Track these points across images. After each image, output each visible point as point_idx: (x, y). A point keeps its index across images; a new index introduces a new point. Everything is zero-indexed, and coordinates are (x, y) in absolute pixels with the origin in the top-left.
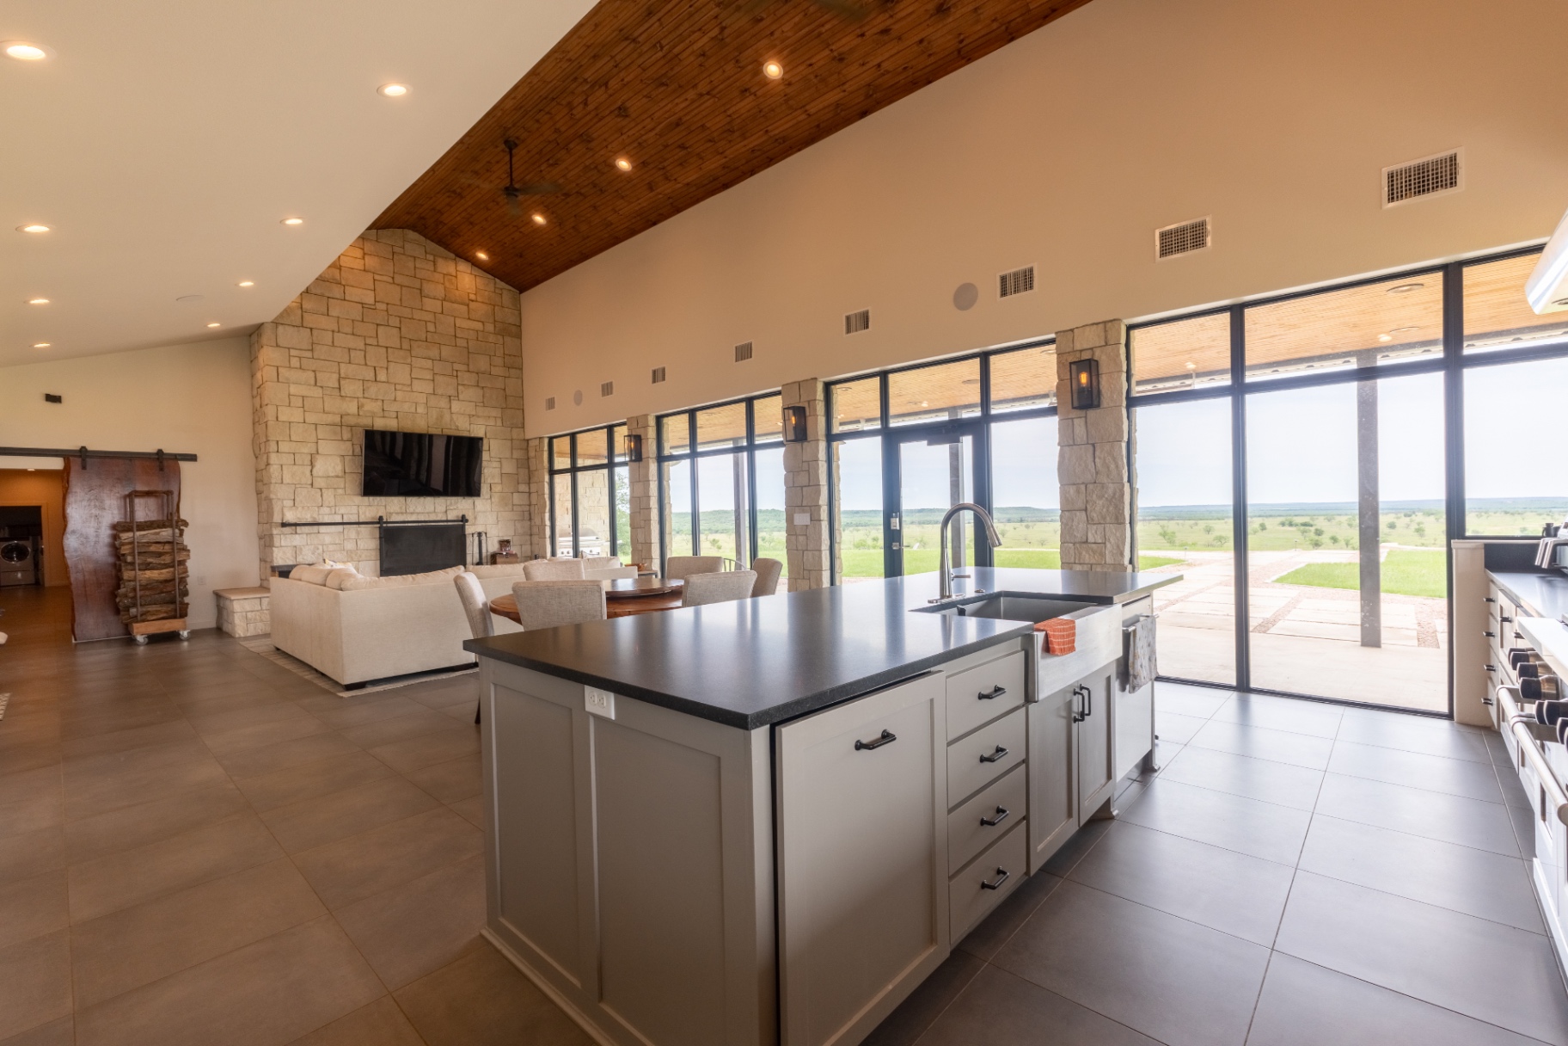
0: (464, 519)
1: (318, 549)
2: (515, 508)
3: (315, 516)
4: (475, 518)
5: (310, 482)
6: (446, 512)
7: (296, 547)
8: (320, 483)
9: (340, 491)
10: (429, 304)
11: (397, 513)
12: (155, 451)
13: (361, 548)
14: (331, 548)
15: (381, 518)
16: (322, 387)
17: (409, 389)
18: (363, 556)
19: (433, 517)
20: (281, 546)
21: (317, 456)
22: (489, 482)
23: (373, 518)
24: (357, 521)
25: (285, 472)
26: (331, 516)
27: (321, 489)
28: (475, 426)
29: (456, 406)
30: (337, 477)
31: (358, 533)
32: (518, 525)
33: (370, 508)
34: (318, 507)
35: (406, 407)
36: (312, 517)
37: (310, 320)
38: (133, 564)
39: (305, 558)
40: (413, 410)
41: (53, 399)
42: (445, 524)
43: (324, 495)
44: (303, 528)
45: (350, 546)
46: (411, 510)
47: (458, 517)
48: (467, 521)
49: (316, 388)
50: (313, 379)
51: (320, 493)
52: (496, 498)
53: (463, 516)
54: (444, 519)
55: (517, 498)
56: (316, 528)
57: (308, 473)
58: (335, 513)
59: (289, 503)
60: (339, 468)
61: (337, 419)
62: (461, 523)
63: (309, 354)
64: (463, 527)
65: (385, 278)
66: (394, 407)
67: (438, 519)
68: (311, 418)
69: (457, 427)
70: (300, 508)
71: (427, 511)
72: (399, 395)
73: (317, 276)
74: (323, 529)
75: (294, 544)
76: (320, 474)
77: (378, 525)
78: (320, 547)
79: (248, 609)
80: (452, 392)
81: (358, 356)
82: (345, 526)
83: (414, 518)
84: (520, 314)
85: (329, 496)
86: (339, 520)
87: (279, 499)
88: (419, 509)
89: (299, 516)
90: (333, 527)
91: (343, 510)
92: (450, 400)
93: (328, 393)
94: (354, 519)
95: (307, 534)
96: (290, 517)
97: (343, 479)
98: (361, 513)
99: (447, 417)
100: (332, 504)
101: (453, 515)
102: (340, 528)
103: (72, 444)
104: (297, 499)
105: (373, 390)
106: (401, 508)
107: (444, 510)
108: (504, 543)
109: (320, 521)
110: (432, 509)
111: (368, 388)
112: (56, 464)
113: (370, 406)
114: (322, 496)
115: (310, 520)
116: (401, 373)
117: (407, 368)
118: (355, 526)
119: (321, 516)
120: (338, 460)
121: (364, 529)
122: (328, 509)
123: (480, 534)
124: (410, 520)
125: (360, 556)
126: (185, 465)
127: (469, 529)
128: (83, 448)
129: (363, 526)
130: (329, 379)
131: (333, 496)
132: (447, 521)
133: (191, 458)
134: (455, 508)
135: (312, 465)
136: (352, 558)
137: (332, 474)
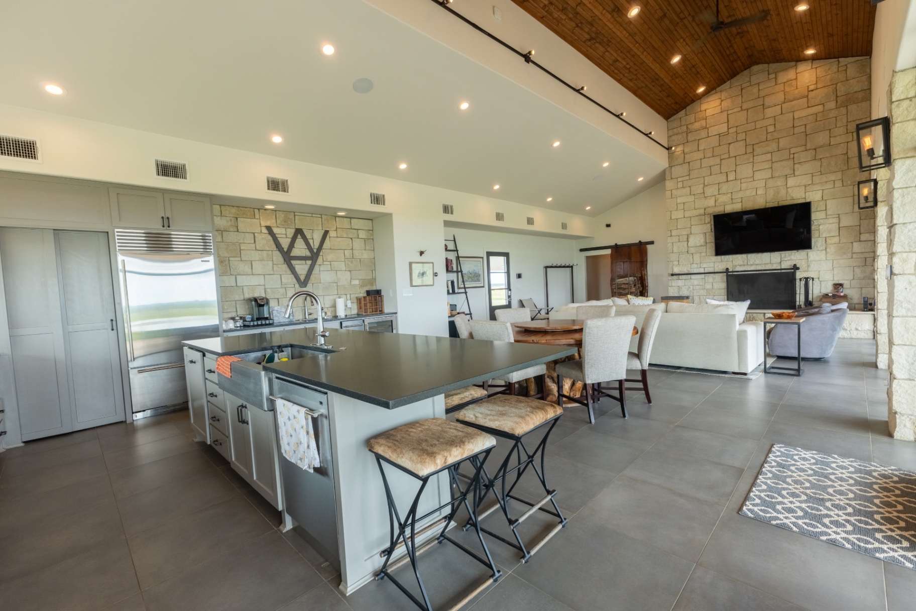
0: (795, 268)
2: (854, 256)
3: (689, 269)
4: (808, 266)
5: (686, 251)
6: (781, 262)
8: (692, 250)
9: (703, 254)
11: (741, 265)
12: (638, 242)
13: (715, 288)
14: (698, 287)
15: (727, 269)
16: (694, 195)
17: (752, 179)
19: (769, 267)
20: (672, 286)
21: (690, 235)
22: (824, 235)
23: (723, 269)
24: (713, 271)
25: (674, 246)
26: (698, 269)
27: (692, 254)
28: (810, 193)
29: (791, 182)
30: (702, 246)
31: (714, 279)
32: (857, 271)
33: (722, 263)
34: (691, 264)
35: (748, 193)
36: (687, 270)
37: (688, 158)
38: (616, 293)
39: (684, 293)
40: (754, 193)
41: (608, 226)
42: (779, 271)
43: (694, 257)
44: (683, 276)
45: (708, 286)
46: (752, 263)
47: (791, 266)
48: (798, 269)
49: (691, 196)
50: (689, 191)
51: (692, 257)
52: (832, 249)
53: (795, 265)
54: (779, 268)
55: (857, 247)
56: (689, 276)
57: (686, 246)
58: (700, 268)
59: (675, 263)
60: (702, 240)
61: (702, 211)
62: (793, 271)
63: (687, 178)
64: (794, 274)
65: (736, 110)
66: (740, 195)
67: (774, 268)
68: (688, 214)
69: (792, 199)
70: (681, 265)
71: (764, 263)
72: (744, 186)
74: (693, 277)
75: (678, 285)
76: (692, 245)
77: (725, 274)
78: (691, 287)
80: (788, 171)
81: (716, 169)
82: (706, 275)
83: (753, 268)
85: (697, 258)
86: (702, 271)
87: (671, 261)
88: (758, 262)
89: (681, 270)
90: (699, 275)
91: (705, 265)
92: (787, 178)
93: (698, 197)
94: (711, 270)
95: (685, 279)
96: (676, 271)
97: (705, 247)
98: (715, 266)
99: (783, 192)
100: (699, 262)
101: (786, 265)
102: (703, 276)
103: (613, 244)
104: (680, 261)
105: (724, 188)
106: (744, 262)
107: (779, 261)
108: (838, 286)
109: (692, 272)
110: (769, 261)
111: (721, 187)
112: (610, 251)
113: (723, 199)
115: (686, 272)
116: (745, 170)
117: (750, 165)
118: (712, 275)
119: (692, 270)
120: (702, 236)
121: (718, 276)
122: (696, 265)
123: (807, 279)
124: (749, 269)
125: (715, 293)
126: (649, 247)
127: (799, 275)
128: (616, 244)
129: (717, 274)
130: (698, 189)
131: (699, 257)
132: (781, 269)
133: (652, 243)
134: (789, 259)
135: (688, 241)
136: (709, 293)
137: (698, 245)
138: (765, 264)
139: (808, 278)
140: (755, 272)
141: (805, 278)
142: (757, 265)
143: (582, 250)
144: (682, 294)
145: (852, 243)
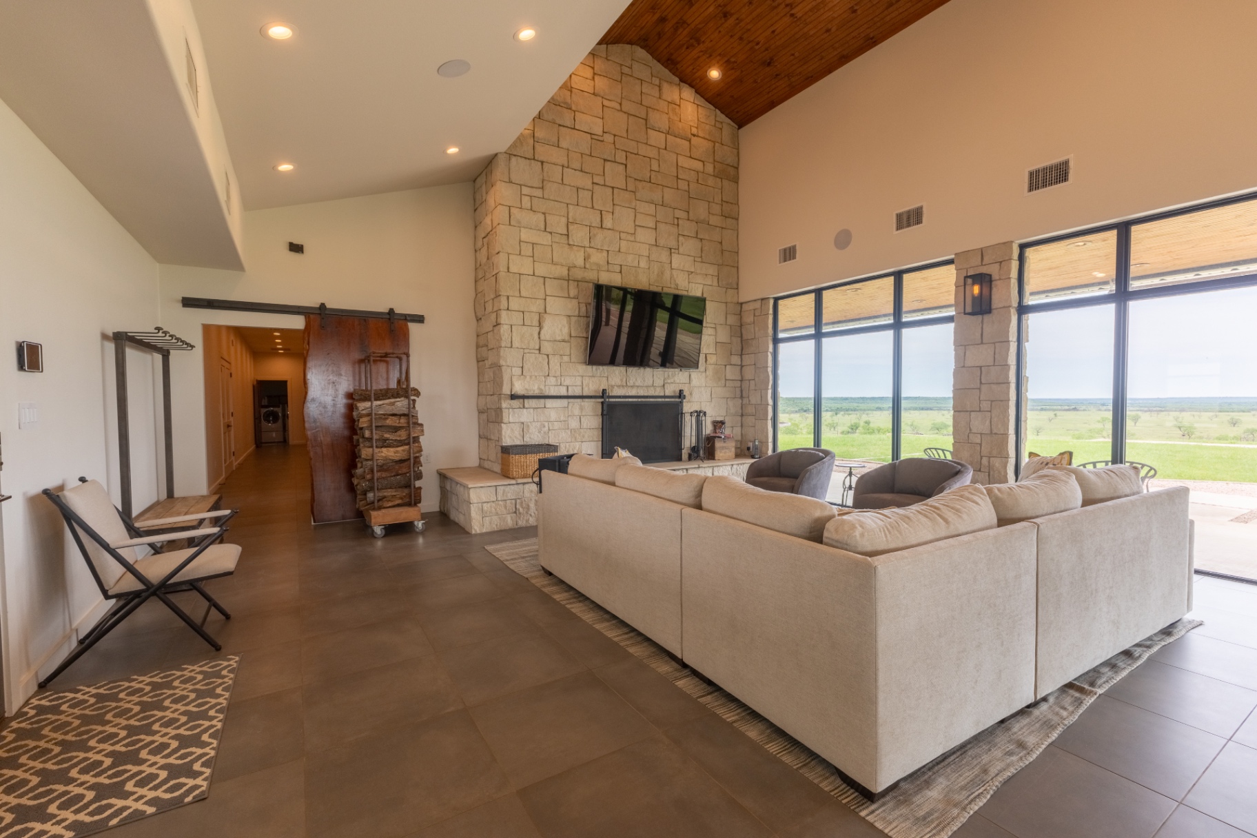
0: (681, 395)
1: (544, 426)
2: (728, 383)
3: (543, 387)
4: (691, 394)
5: (537, 347)
6: (664, 385)
7: (523, 423)
8: (547, 347)
9: (566, 359)
10: (656, 138)
11: (618, 386)
12: (385, 310)
13: (585, 426)
14: (557, 425)
15: (604, 391)
16: (551, 233)
17: (632, 239)
18: (586, 436)
19: (651, 392)
20: (510, 423)
21: (545, 316)
22: (707, 351)
23: (596, 391)
24: (581, 394)
25: (514, 334)
26: (556, 388)
27: (548, 356)
28: (693, 285)
29: (677, 261)
30: (564, 341)
31: (581, 409)
33: (593, 379)
34: (545, 377)
35: (630, 260)
36: (539, 388)
37: (543, 152)
38: (370, 439)
39: (532, 437)
40: (636, 264)
41: (296, 248)
42: (664, 400)
43: (551, 362)
44: (530, 400)
45: (574, 423)
46: (631, 383)
47: (674, 392)
48: (684, 397)
49: (546, 233)
50: (543, 222)
51: (547, 361)
52: (711, 372)
53: (681, 392)
54: (662, 394)
55: (730, 372)
56: (542, 401)
57: (536, 336)
58: (561, 385)
59: (517, 371)
60: (566, 330)
61: (565, 272)
62: (677, 400)
63: (538, 193)
64: (680, 405)
65: (613, 104)
66: (619, 260)
67: (657, 394)
68: (541, 270)
69: (677, 285)
70: (528, 377)
71: (646, 384)
72: (624, 245)
73: (549, 98)
74: (549, 403)
75: (522, 420)
76: (548, 337)
77: (600, 400)
78: (546, 424)
79: (485, 500)
80: (672, 243)
81: (585, 195)
82: (569, 400)
83: (633, 392)
84: (738, 153)
85: (555, 363)
86: (563, 392)
87: (508, 366)
88: (639, 383)
89: (527, 386)
90: (559, 400)
91: (568, 381)
92: (671, 253)
93: (557, 240)
94: (578, 392)
95: (534, 408)
96: (519, 388)
97: (569, 344)
98: (584, 384)
99: (667, 274)
100: (558, 373)
101: (670, 390)
102: (565, 402)
103: (311, 301)
104: (525, 367)
105: (600, 236)
106: (622, 380)
107: (663, 383)
108: (718, 423)
109: (547, 394)
110: (651, 382)
111: (595, 235)
112: (297, 322)
113: (597, 258)
114: (548, 364)
115: (537, 392)
116: (625, 219)
117: (631, 212)
118: (579, 400)
119: (547, 388)
120: (564, 321)
121: (588, 404)
122: (554, 379)
124: (630, 394)
125: (583, 436)
126: (413, 327)
127: (688, 407)
128: (323, 305)
129: (587, 400)
130: (558, 224)
131: (559, 364)
132: (665, 397)
133: (419, 319)
134: (672, 381)
135: (540, 326)
136: (575, 438)
137: (559, 338)
138: (646, 387)
139: (700, 412)
140: (643, 400)
141: (697, 412)
142: (638, 387)
143: (188, 303)
144: (528, 439)
145: (726, 366)
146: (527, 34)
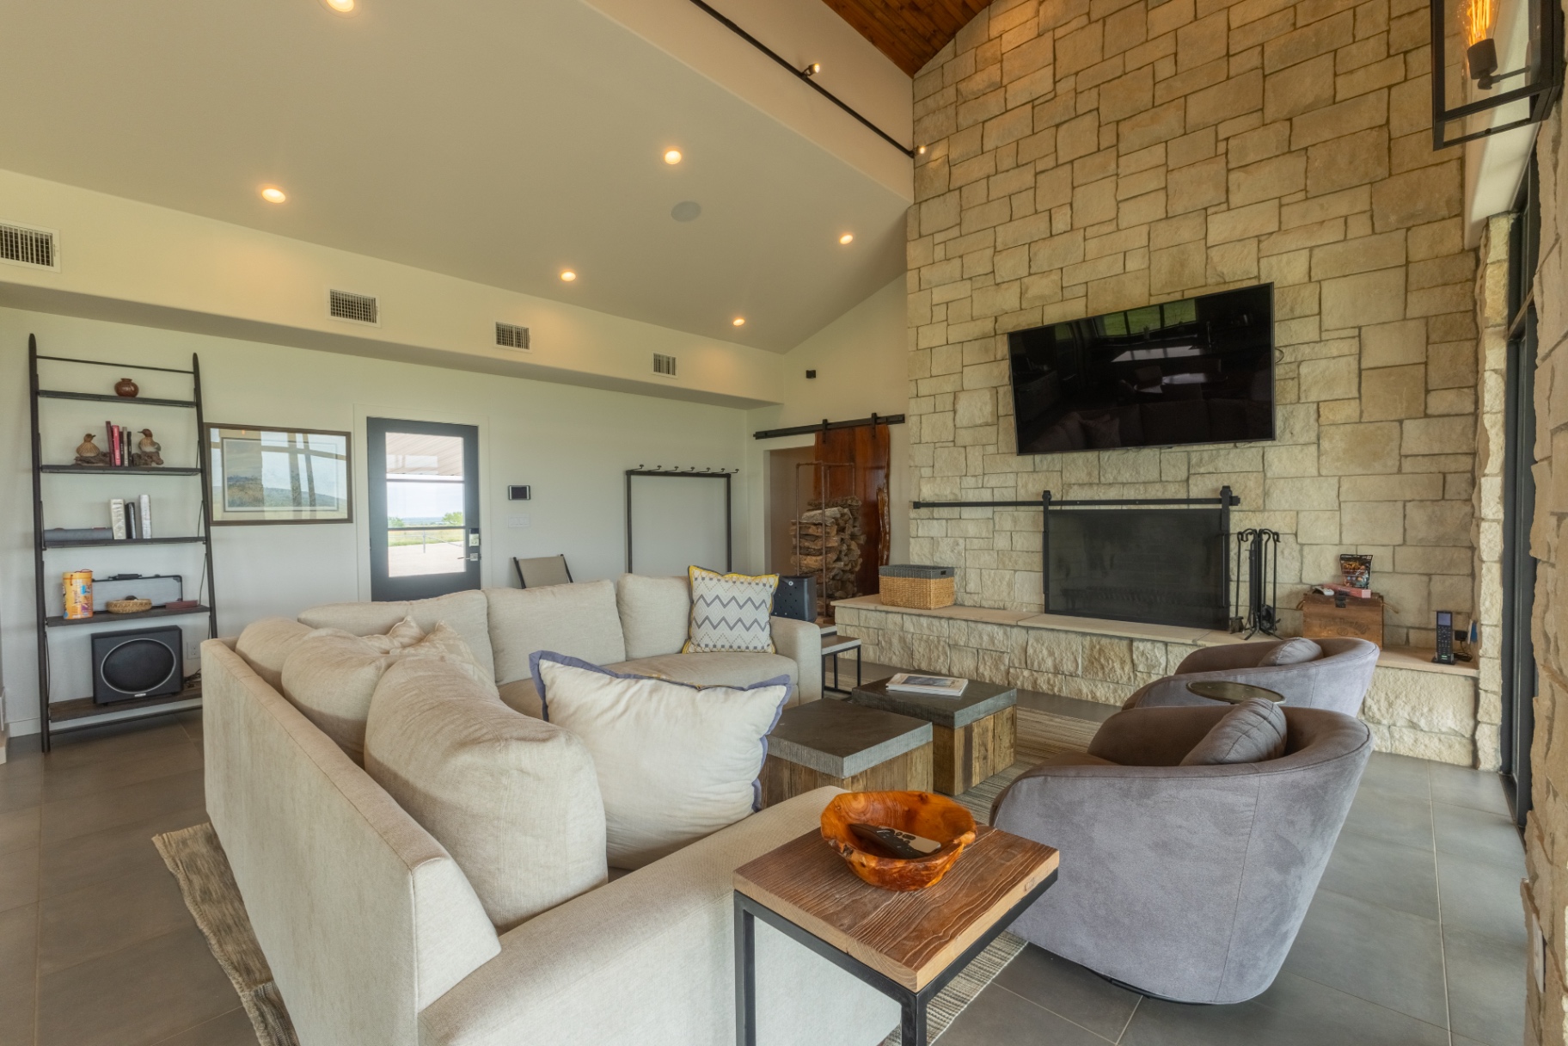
0: (1228, 498)
1: (958, 544)
2: (1408, 465)
3: (956, 491)
4: (1266, 494)
5: (952, 438)
6: (1188, 479)
7: (932, 538)
8: (964, 437)
9: (991, 449)
11: (1081, 485)
12: (869, 416)
13: (1019, 548)
14: (976, 544)
15: (1047, 494)
16: (971, 279)
17: (1112, 227)
18: (1020, 562)
19: (1155, 492)
20: (917, 537)
21: (960, 395)
22: (1314, 396)
23: (1038, 495)
24: (1014, 500)
25: (924, 425)
26: (977, 491)
27: (965, 448)
28: (1274, 260)
29: (1219, 227)
30: (987, 424)
31: (1015, 521)
32: (1417, 515)
33: (1035, 475)
34: (961, 477)
35: (1104, 268)
36: (952, 493)
37: (959, 175)
39: (943, 557)
40: (1118, 269)
41: (811, 374)
42: (1184, 507)
43: (969, 456)
44: (941, 509)
45: (1002, 542)
46: (1111, 478)
47: (1215, 490)
48: (1235, 501)
49: (964, 282)
50: (959, 269)
51: (964, 455)
52: (1335, 442)
53: (1226, 489)
54: (1183, 496)
55: (1416, 436)
56: (957, 509)
57: (950, 424)
58: (983, 487)
59: (926, 472)
60: (988, 409)
61: (988, 325)
62: (1220, 506)
63: (956, 232)
64: (1222, 518)
65: (1074, 25)
66: (1082, 275)
67: (1168, 496)
68: (956, 334)
69: (1222, 275)
70: (938, 479)
71: (1142, 479)
72: (1092, 245)
74: (967, 512)
75: (932, 534)
76: (965, 423)
77: (1041, 508)
78: (961, 541)
80: (1209, 194)
81: (1022, 201)
82: (997, 509)
83: (1112, 494)
85: (975, 455)
86: (986, 496)
87: (916, 467)
88: (1126, 476)
89: (937, 491)
90: (979, 509)
91: (994, 482)
92: (1207, 217)
93: (979, 285)
94: (1009, 496)
95: (947, 520)
96: (928, 493)
97: (995, 428)
98: (1020, 484)
99: (1196, 260)
100: (979, 471)
101: (1203, 488)
102: (988, 511)
103: (817, 421)
104: (936, 465)
106: (1090, 474)
107: (1185, 475)
108: (1354, 564)
109: (964, 499)
110: (1155, 475)
111: (1036, 254)
113: (1040, 287)
114: (966, 459)
115: (950, 498)
116: (1097, 201)
117: (1109, 185)
118: (1010, 508)
119: (963, 492)
120: (987, 396)
121: (1024, 514)
122: (974, 479)
123: (1258, 535)
124: (1103, 497)
125: (1016, 563)
126: (895, 429)
127: (1239, 521)
128: (825, 421)
129: (1022, 508)
130: (979, 263)
131: (980, 458)
132: (1188, 501)
133: (901, 419)
134: (1211, 469)
135: (955, 411)
136: (1004, 563)
137: (979, 422)
138: (1144, 483)
139: (1262, 532)
140: (1118, 507)
141: (1254, 532)
142: (1123, 484)
143: (760, 435)
144: (939, 560)
145: (1401, 422)
146: (673, 157)
